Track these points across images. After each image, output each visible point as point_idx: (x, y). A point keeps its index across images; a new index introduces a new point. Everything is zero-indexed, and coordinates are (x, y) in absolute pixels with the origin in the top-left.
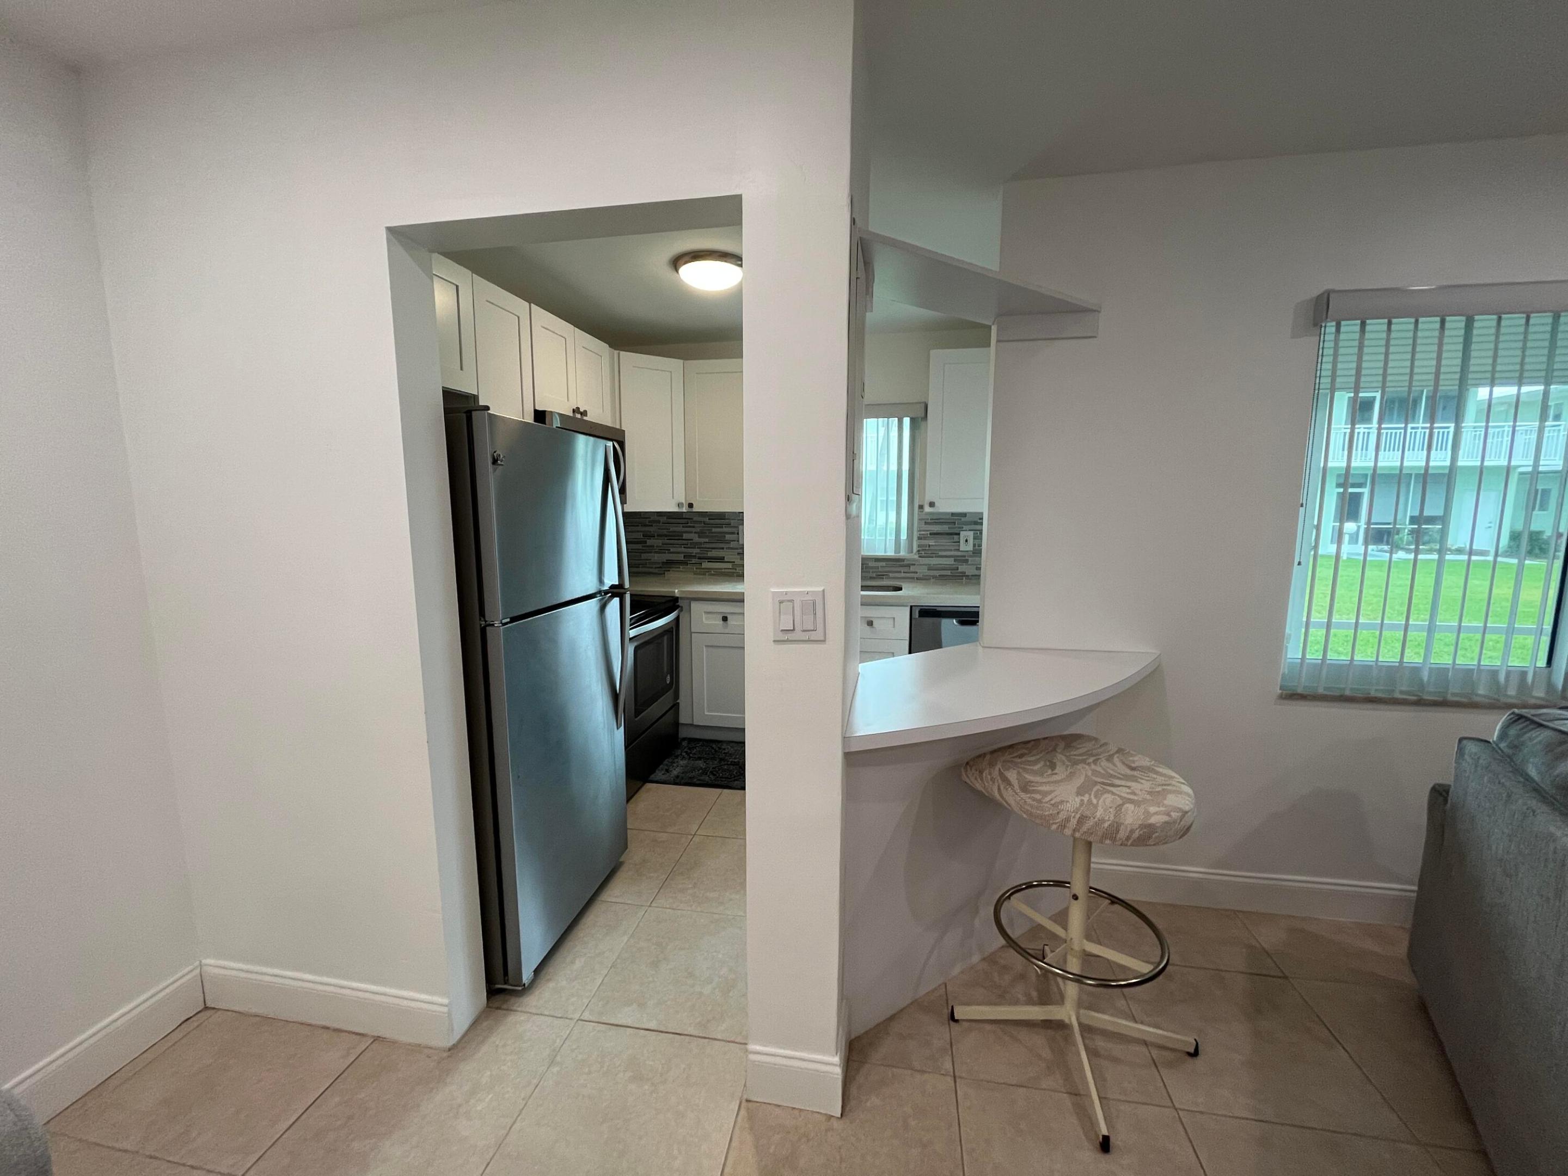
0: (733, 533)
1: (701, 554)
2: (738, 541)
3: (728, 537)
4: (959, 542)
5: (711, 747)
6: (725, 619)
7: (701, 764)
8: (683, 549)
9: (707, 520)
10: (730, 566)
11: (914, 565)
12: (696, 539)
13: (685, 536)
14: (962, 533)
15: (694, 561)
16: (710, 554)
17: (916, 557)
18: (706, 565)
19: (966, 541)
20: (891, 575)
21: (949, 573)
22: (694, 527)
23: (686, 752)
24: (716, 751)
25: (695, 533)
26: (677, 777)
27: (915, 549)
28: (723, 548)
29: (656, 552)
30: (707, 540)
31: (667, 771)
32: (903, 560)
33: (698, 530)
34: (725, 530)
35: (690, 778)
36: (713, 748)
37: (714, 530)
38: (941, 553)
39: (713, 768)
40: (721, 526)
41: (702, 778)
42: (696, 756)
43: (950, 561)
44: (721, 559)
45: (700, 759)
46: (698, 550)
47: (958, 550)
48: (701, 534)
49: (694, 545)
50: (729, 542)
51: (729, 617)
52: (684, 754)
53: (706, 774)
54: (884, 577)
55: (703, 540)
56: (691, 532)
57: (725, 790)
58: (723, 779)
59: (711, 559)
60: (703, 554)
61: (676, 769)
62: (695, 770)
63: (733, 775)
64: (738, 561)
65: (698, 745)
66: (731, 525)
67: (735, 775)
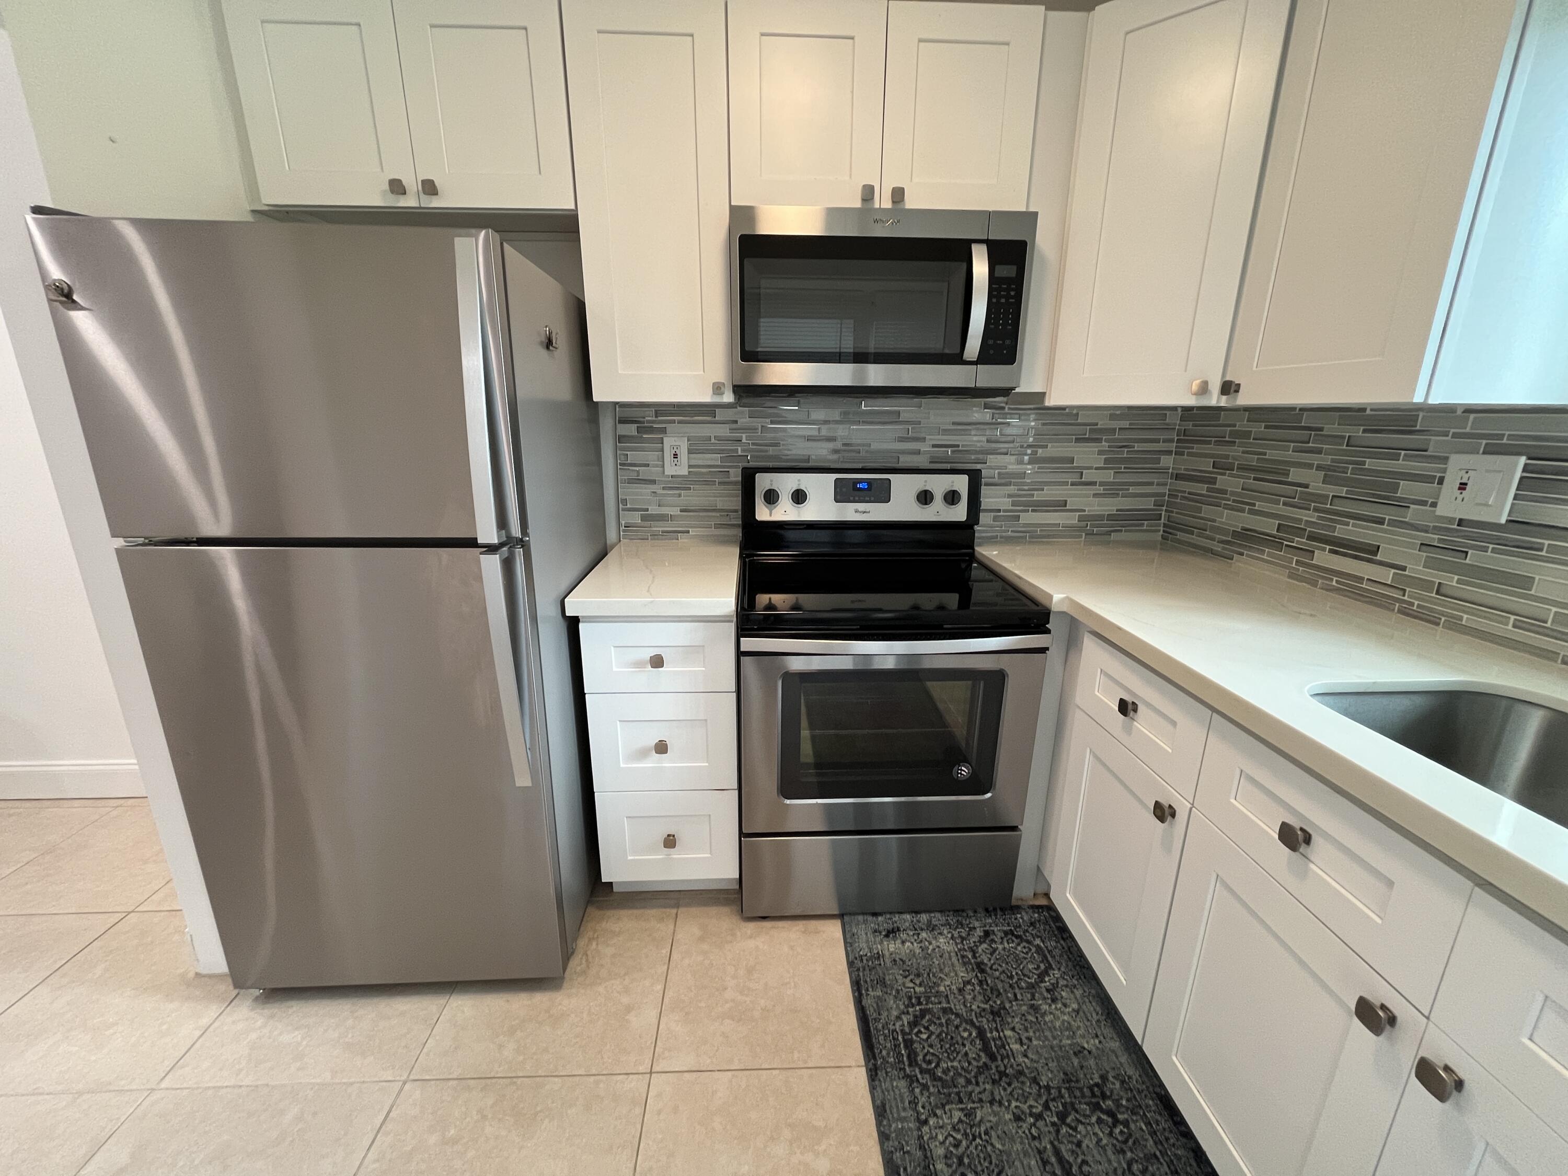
0: (1429, 479)
1: (1320, 526)
2: (1434, 505)
3: (1406, 489)
7: (956, 975)
8: (1281, 509)
9: (1359, 432)
10: (1388, 576)
12: (1317, 485)
13: (1295, 475)
15: (1298, 541)
16: (1339, 531)
18: (1323, 557)
22: (1319, 451)
25: (1319, 468)
26: (878, 957)
28: (1381, 522)
29: (1227, 507)
30: (1343, 491)
33: (1327, 460)
34: (1402, 464)
37: (1369, 463)
39: (947, 1011)
40: (1392, 453)
41: (892, 1003)
42: (984, 957)
44: (1368, 552)
45: (979, 967)
46: (1314, 516)
48: (1331, 475)
49: (1309, 500)
50: (1402, 505)
52: (978, 933)
55: (1331, 490)
56: (1310, 466)
57: (864, 1070)
58: (906, 1047)
59: (1341, 547)
60: (1323, 527)
61: (908, 944)
62: (918, 975)
63: (938, 1065)
64: (1417, 568)
65: (1038, 941)
66: (1426, 451)
67: (940, 1070)
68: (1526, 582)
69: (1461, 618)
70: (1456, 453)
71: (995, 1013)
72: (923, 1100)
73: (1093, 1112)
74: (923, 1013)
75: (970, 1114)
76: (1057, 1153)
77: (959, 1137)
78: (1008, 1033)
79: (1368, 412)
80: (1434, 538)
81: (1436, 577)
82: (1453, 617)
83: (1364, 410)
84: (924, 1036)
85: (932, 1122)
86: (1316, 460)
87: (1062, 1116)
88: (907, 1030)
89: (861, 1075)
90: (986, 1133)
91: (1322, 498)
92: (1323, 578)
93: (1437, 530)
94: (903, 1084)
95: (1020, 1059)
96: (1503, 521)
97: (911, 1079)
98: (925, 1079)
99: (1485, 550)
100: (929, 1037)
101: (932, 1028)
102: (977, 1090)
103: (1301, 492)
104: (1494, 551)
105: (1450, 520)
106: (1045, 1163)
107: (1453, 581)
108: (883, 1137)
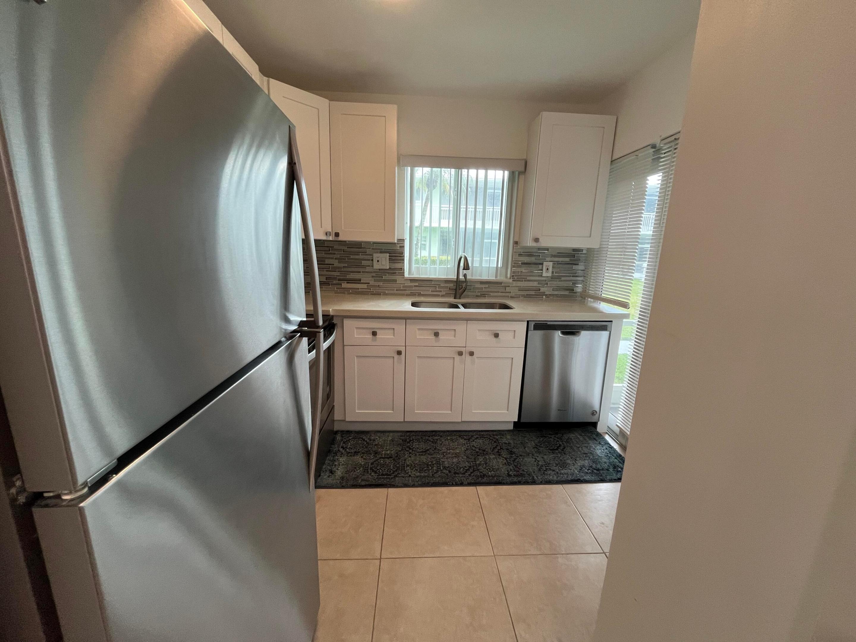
0: (368, 260)
1: (340, 276)
2: (373, 266)
3: (364, 263)
4: (542, 270)
5: (362, 438)
6: (374, 334)
7: (358, 459)
9: (345, 248)
10: (365, 286)
11: (509, 286)
12: (336, 263)
14: (544, 263)
16: (349, 277)
17: (511, 281)
18: (345, 285)
19: (548, 269)
20: (492, 294)
21: (533, 293)
22: (335, 254)
23: (342, 447)
24: (367, 443)
25: (336, 259)
26: (342, 478)
27: (509, 276)
28: (360, 272)
31: (331, 472)
32: (501, 283)
33: (338, 256)
34: (361, 257)
35: (355, 478)
36: (364, 440)
37: (352, 257)
38: (528, 278)
39: (372, 464)
40: (357, 254)
41: (365, 477)
42: (352, 451)
43: (535, 284)
44: (358, 281)
45: (356, 453)
46: (338, 274)
47: (541, 276)
48: (340, 260)
49: (335, 269)
50: (364, 267)
51: (378, 332)
52: (341, 450)
53: (368, 472)
54: (486, 295)
55: (342, 265)
56: (332, 258)
57: (390, 489)
58: (384, 476)
59: (349, 281)
60: (343, 276)
61: (339, 469)
62: (356, 468)
63: (392, 470)
64: (372, 283)
65: (351, 438)
66: (366, 253)
67: (393, 469)
68: (396, 281)
69: (385, 292)
70: (376, 253)
71: (376, 453)
72: (402, 475)
73: (410, 443)
74: (371, 469)
75: (408, 466)
76: (420, 452)
77: (414, 469)
78: (384, 452)
79: (347, 242)
80: (374, 274)
81: (377, 284)
82: (383, 292)
83: (346, 242)
84: (381, 471)
85: (409, 474)
86: (335, 256)
87: (410, 449)
88: (378, 474)
89: (391, 490)
90: (414, 463)
91: (339, 268)
92: (347, 291)
93: (374, 272)
94: (397, 479)
95: (392, 452)
96: (388, 268)
97: (396, 476)
98: (396, 473)
99: (386, 275)
100: (381, 470)
101: (378, 468)
102: (401, 462)
103: (332, 267)
104: (388, 275)
105: (377, 269)
106: (422, 455)
107: (381, 284)
108: (413, 486)
